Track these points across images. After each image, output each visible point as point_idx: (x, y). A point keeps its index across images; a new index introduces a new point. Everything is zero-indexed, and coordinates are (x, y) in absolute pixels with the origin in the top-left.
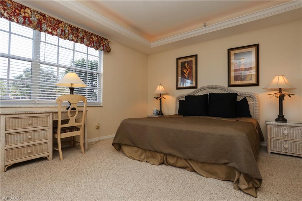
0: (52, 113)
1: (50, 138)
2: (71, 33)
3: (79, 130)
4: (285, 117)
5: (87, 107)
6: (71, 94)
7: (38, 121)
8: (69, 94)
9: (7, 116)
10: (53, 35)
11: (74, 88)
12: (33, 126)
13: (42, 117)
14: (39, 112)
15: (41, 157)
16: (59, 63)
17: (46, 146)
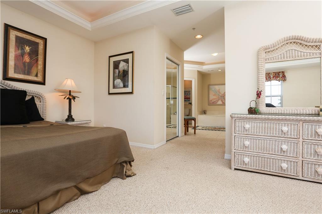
4: (73, 117)
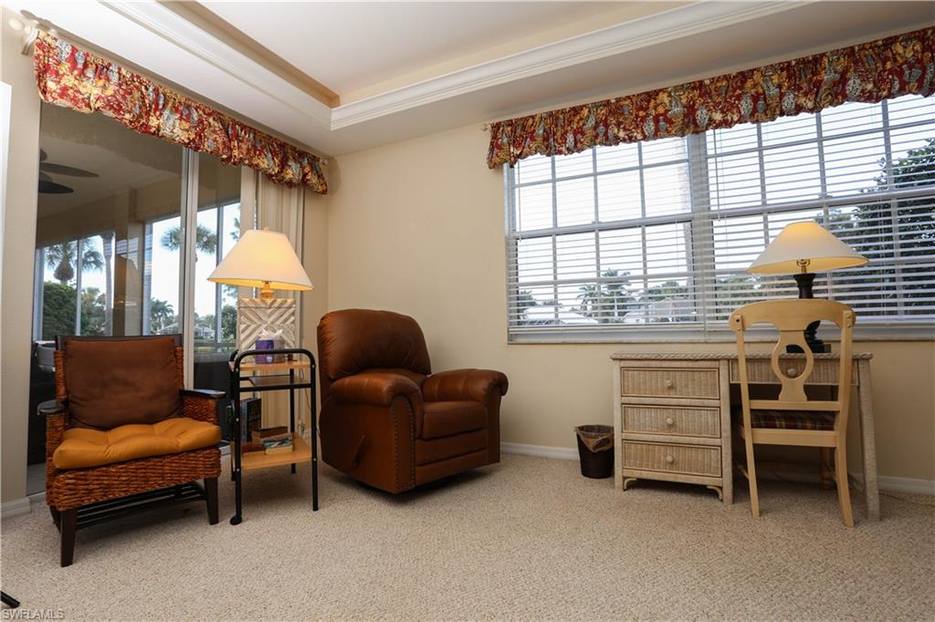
0: (726, 362)
1: (723, 434)
2: (789, 88)
3: (832, 429)
5: (855, 341)
6: (801, 297)
7: (690, 383)
8: (797, 296)
9: (622, 364)
10: (731, 127)
11: (813, 276)
12: (678, 392)
13: (700, 370)
14: (689, 357)
15: (700, 482)
16: (768, 202)
17: (712, 455)
